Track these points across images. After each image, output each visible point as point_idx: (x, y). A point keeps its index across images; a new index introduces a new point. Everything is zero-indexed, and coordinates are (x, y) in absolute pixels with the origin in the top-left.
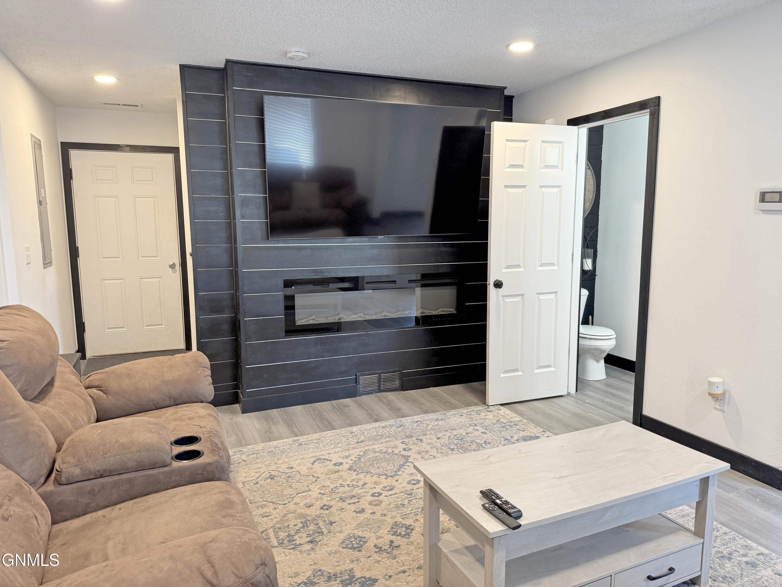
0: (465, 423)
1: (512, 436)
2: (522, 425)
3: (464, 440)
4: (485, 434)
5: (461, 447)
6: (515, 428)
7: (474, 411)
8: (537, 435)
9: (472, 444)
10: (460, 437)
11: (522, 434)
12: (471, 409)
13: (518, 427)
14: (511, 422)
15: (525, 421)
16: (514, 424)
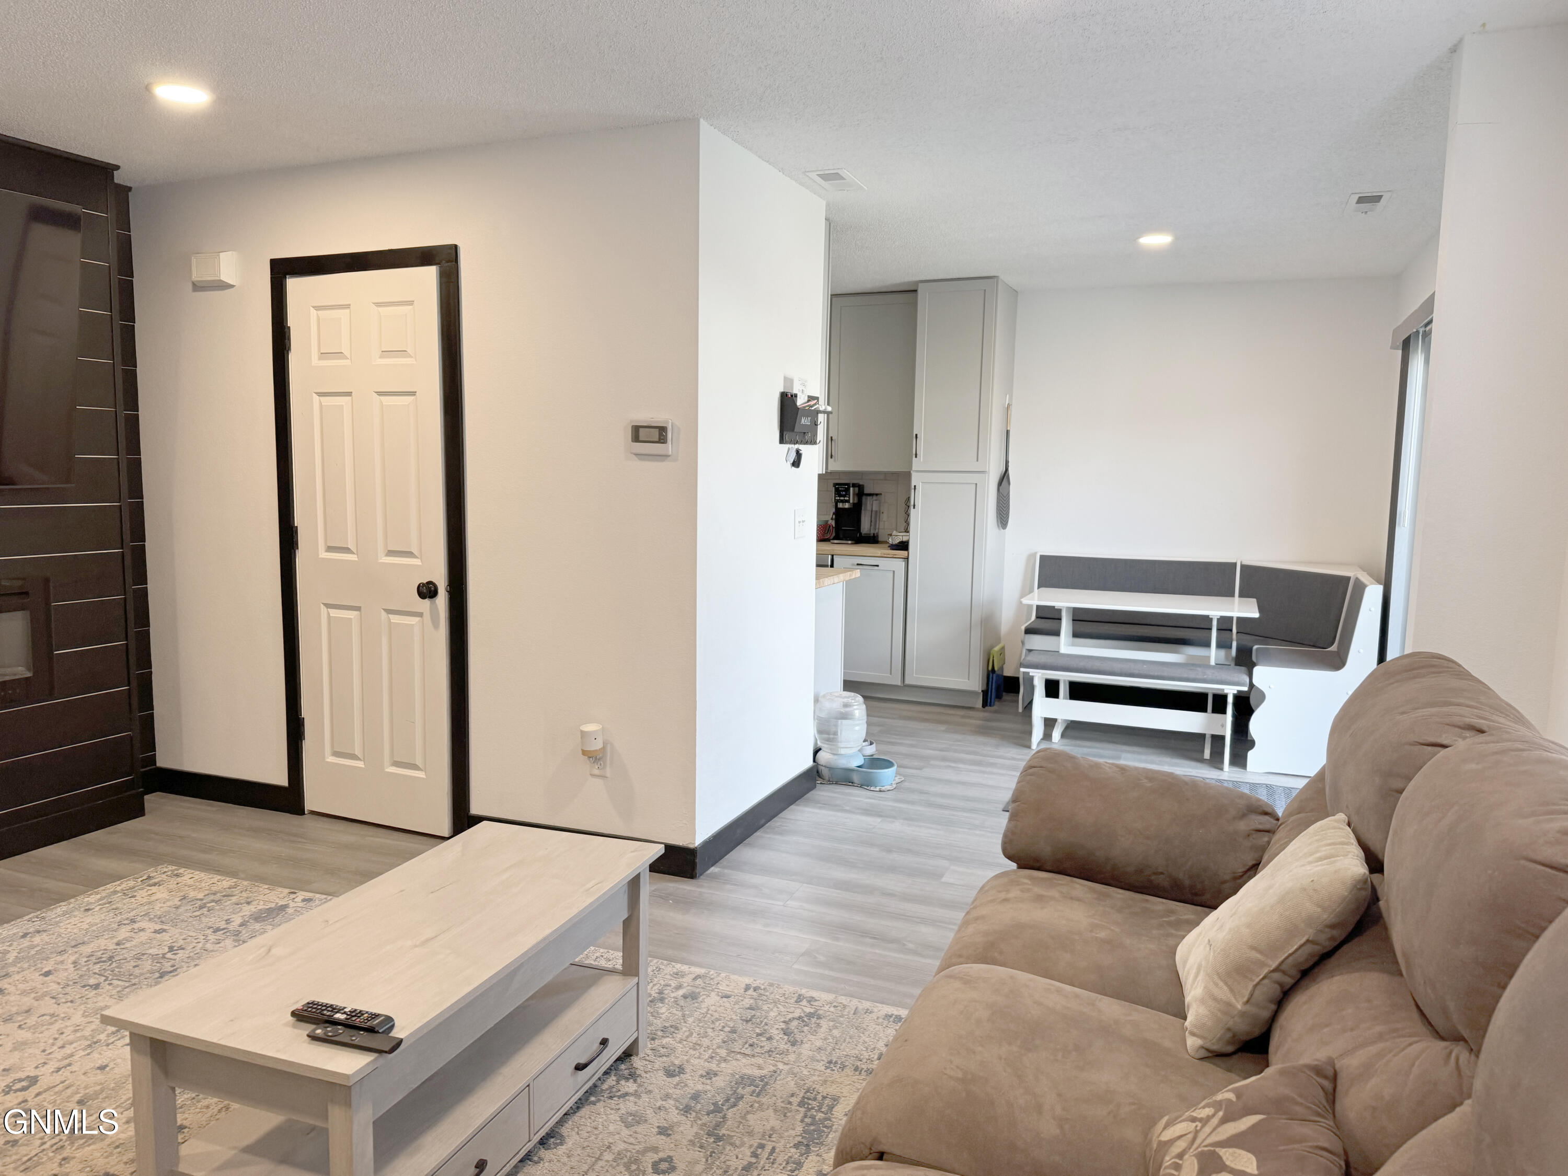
0: (105, 924)
1: (229, 920)
2: (242, 892)
3: (117, 958)
4: (164, 933)
5: (115, 975)
6: (229, 902)
7: (115, 892)
8: (281, 903)
9: (139, 962)
11: (247, 910)
13: (234, 899)
14: (215, 894)
16: (224, 896)
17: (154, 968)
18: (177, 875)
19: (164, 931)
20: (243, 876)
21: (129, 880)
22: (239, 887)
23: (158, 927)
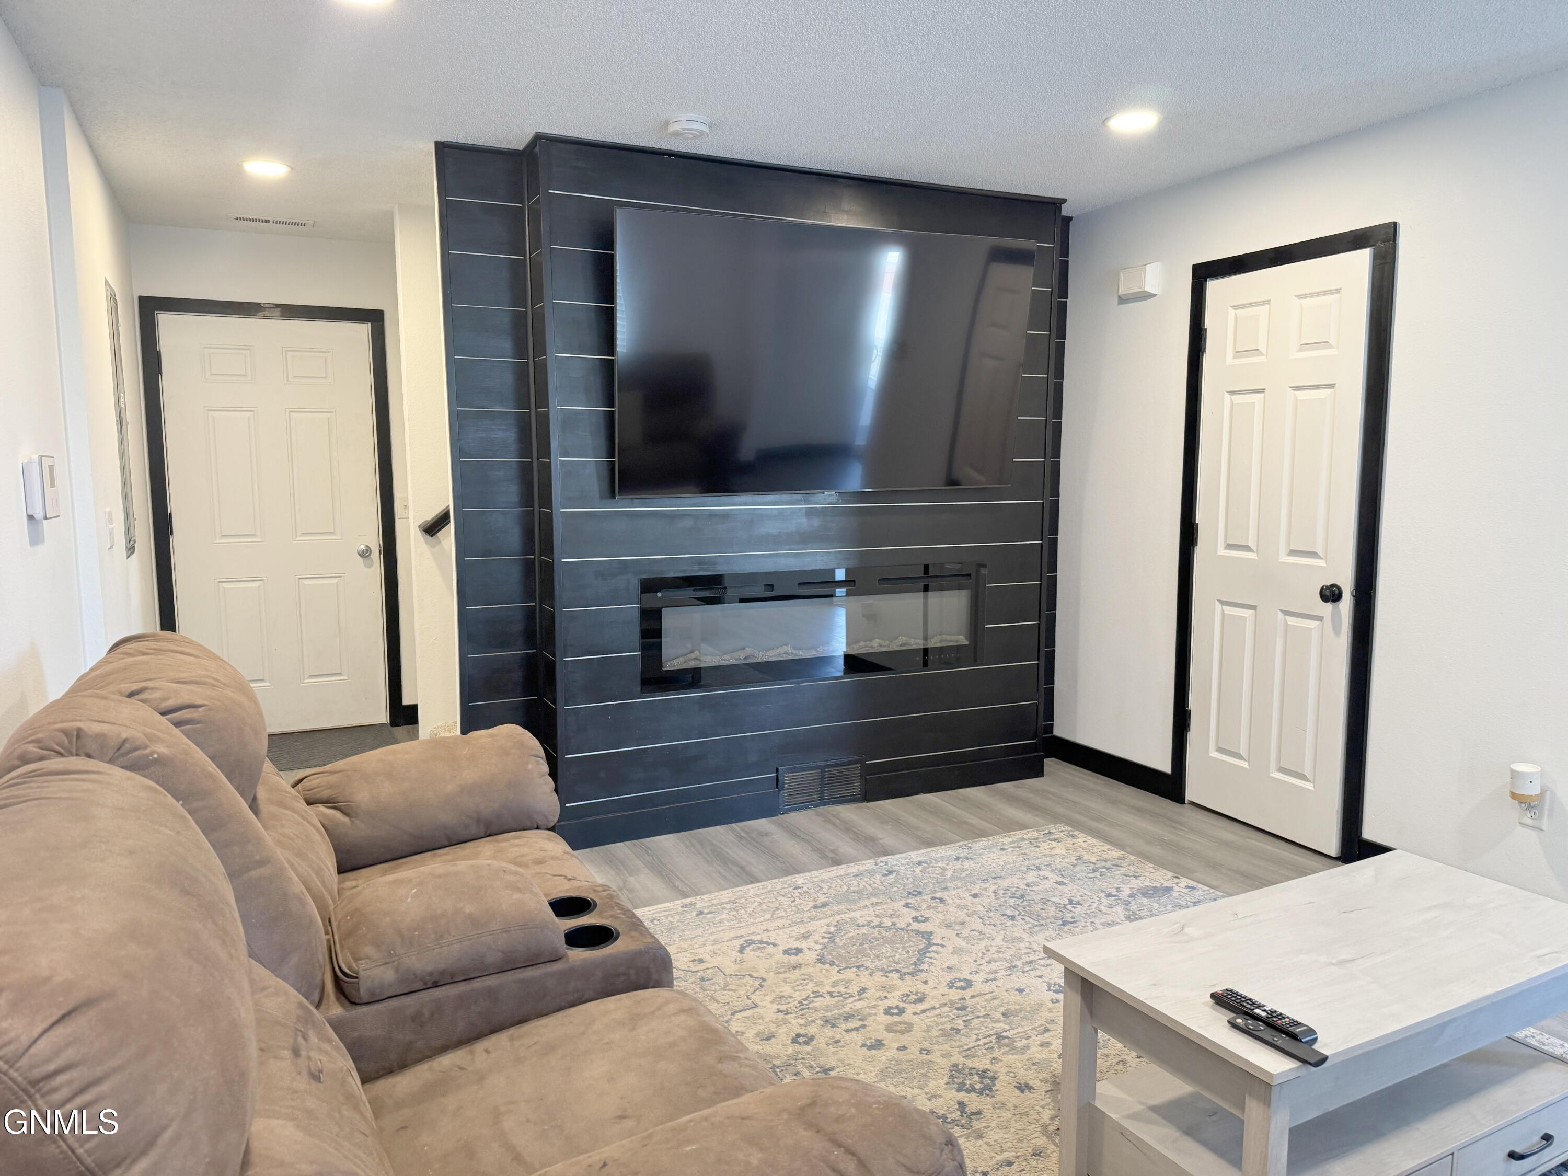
0: (1017, 865)
1: (1119, 888)
2: (1129, 865)
3: (1027, 898)
4: (1064, 886)
5: (1026, 912)
6: (1117, 872)
7: (1023, 839)
8: (1166, 884)
9: (1045, 907)
10: (1017, 893)
11: (1136, 884)
12: (1018, 837)
13: (1123, 870)
14: (1106, 861)
15: (1133, 858)
16: (1114, 865)
17: (1058, 915)
18: (1072, 836)
19: (1064, 884)
20: (1129, 850)
21: (1033, 831)
22: (1126, 860)
23: (1059, 879)
